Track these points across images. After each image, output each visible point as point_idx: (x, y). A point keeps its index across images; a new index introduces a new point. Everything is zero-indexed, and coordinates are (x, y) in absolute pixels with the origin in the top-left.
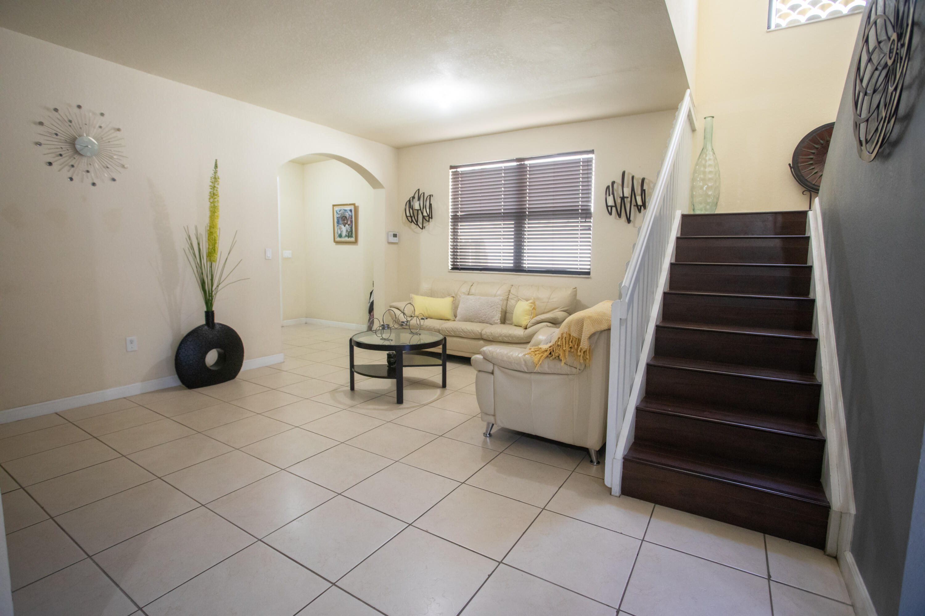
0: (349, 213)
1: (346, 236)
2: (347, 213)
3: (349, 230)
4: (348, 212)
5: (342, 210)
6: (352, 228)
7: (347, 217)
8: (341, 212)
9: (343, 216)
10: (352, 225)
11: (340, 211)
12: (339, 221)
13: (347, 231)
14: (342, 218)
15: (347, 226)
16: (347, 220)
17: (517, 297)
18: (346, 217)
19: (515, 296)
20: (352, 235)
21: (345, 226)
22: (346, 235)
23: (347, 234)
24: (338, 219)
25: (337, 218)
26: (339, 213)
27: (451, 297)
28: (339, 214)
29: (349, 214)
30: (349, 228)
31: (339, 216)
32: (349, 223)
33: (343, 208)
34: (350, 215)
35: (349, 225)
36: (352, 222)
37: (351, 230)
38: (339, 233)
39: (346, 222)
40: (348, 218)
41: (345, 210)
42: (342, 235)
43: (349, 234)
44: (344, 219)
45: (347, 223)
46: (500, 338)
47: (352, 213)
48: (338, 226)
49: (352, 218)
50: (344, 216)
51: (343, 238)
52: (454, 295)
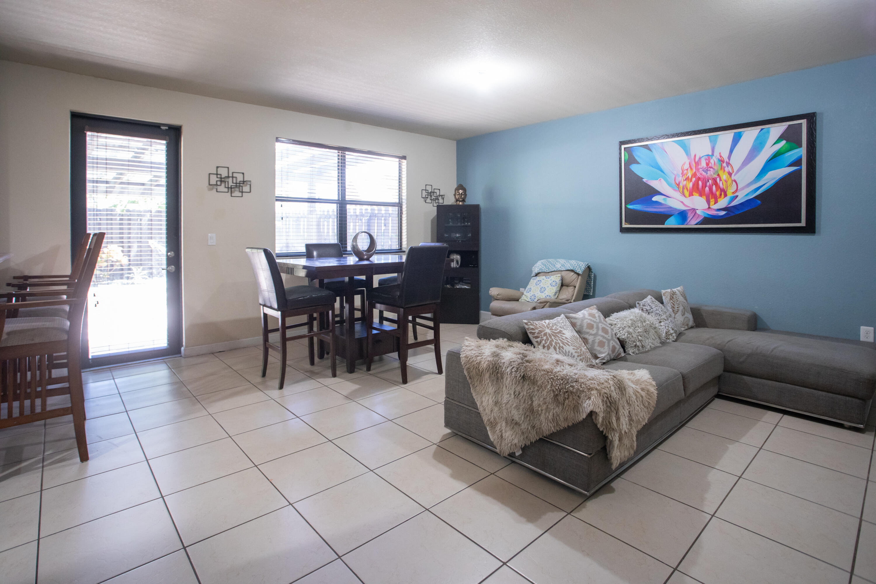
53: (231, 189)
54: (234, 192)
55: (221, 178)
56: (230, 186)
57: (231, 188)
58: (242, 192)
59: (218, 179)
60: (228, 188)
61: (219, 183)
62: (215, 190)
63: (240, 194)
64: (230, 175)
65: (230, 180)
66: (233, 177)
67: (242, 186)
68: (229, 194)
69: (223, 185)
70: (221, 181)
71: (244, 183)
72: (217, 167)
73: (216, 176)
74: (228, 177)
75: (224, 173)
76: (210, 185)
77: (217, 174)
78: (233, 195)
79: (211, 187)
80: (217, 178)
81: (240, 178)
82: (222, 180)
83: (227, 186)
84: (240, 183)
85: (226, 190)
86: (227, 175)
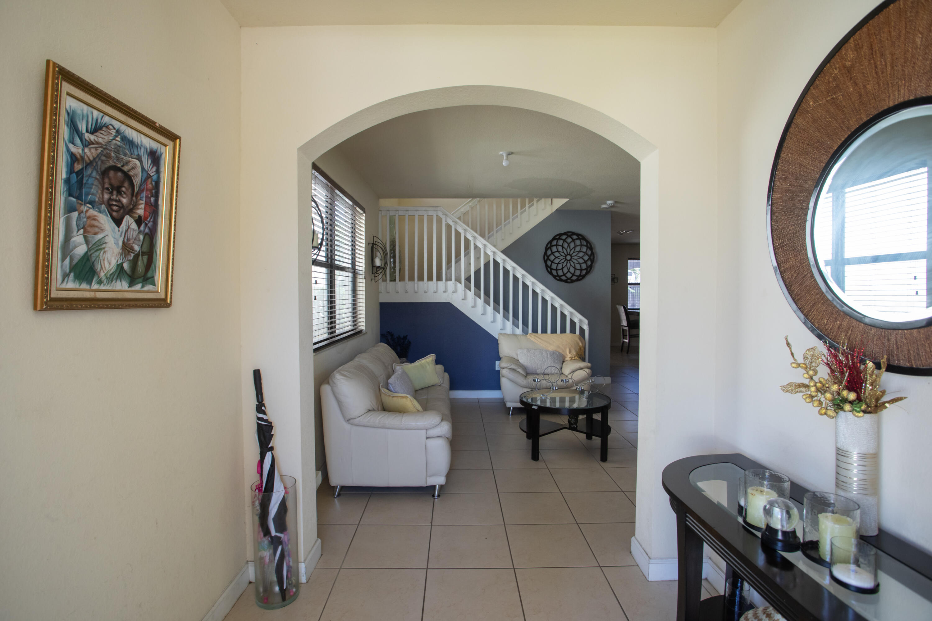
0: (147, 163)
1: (120, 272)
2: (137, 162)
3: (137, 248)
4: (139, 158)
5: (113, 132)
6: (151, 236)
7: (137, 181)
8: (101, 138)
9: (111, 163)
10: (155, 223)
11: (97, 129)
12: (80, 183)
13: (126, 248)
14: (104, 173)
15: (128, 220)
16: (134, 195)
18: (128, 177)
20: (149, 275)
21: (118, 222)
22: (120, 267)
23: (126, 266)
24: (78, 167)
25: (73, 158)
26: (92, 137)
28: (87, 144)
29: (143, 169)
30: (141, 237)
31: (90, 153)
32: (140, 212)
33: (117, 124)
34: (149, 177)
35: (139, 221)
36: (154, 209)
37: (145, 249)
38: (81, 250)
39: (125, 201)
40: (136, 190)
41: (131, 143)
42: (98, 267)
43: (134, 264)
44: (116, 183)
45: (130, 212)
47: (158, 172)
48: (70, 209)
49: (157, 196)
50: (116, 169)
51: (100, 282)
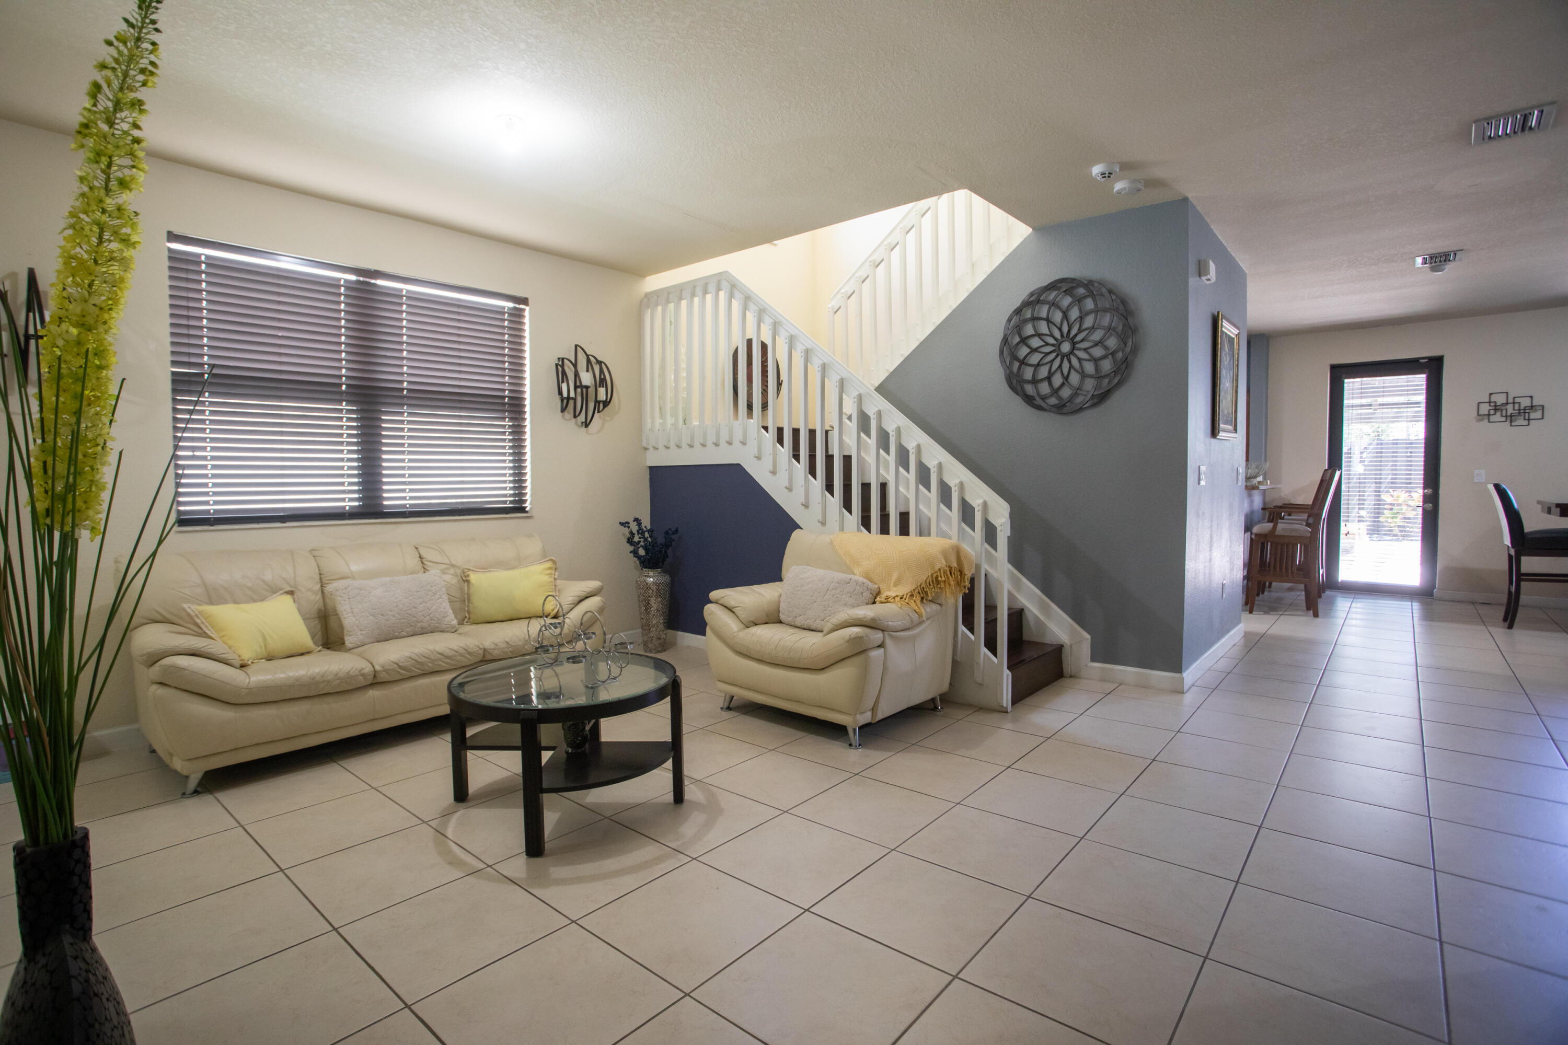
17: (453, 566)
19: (446, 566)
27: (282, 594)
46: (526, 647)
52: (288, 589)
53: (1511, 418)
54: (1516, 420)
55: (1496, 406)
56: (1509, 414)
57: (1511, 416)
58: (1529, 420)
59: (1491, 408)
60: (1506, 416)
61: (1492, 412)
62: (1487, 420)
63: (1526, 422)
64: (1510, 400)
65: (1510, 407)
66: (1514, 403)
67: (1529, 413)
68: (1508, 423)
69: (1498, 414)
70: (1496, 410)
71: (1532, 409)
72: (1491, 394)
73: (1488, 404)
74: (1507, 403)
75: (1500, 399)
76: (1478, 415)
77: (1490, 402)
78: (1513, 424)
79: (1481, 417)
80: (1490, 406)
81: (1526, 403)
82: (1496, 408)
83: (1504, 414)
84: (1525, 409)
85: (1504, 419)
86: (1505, 402)
